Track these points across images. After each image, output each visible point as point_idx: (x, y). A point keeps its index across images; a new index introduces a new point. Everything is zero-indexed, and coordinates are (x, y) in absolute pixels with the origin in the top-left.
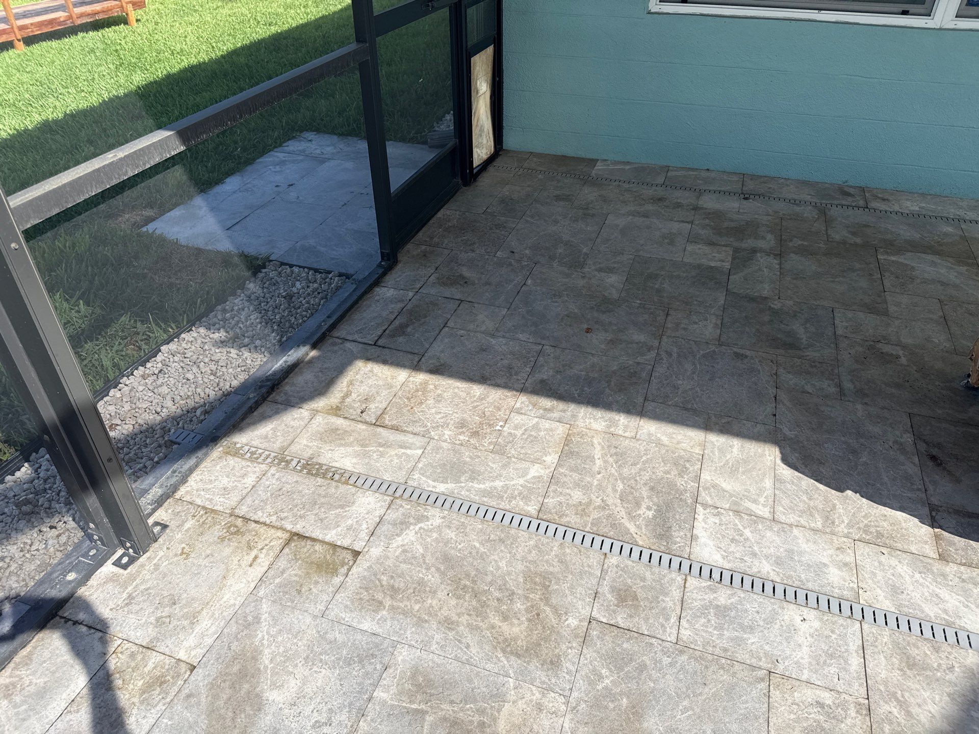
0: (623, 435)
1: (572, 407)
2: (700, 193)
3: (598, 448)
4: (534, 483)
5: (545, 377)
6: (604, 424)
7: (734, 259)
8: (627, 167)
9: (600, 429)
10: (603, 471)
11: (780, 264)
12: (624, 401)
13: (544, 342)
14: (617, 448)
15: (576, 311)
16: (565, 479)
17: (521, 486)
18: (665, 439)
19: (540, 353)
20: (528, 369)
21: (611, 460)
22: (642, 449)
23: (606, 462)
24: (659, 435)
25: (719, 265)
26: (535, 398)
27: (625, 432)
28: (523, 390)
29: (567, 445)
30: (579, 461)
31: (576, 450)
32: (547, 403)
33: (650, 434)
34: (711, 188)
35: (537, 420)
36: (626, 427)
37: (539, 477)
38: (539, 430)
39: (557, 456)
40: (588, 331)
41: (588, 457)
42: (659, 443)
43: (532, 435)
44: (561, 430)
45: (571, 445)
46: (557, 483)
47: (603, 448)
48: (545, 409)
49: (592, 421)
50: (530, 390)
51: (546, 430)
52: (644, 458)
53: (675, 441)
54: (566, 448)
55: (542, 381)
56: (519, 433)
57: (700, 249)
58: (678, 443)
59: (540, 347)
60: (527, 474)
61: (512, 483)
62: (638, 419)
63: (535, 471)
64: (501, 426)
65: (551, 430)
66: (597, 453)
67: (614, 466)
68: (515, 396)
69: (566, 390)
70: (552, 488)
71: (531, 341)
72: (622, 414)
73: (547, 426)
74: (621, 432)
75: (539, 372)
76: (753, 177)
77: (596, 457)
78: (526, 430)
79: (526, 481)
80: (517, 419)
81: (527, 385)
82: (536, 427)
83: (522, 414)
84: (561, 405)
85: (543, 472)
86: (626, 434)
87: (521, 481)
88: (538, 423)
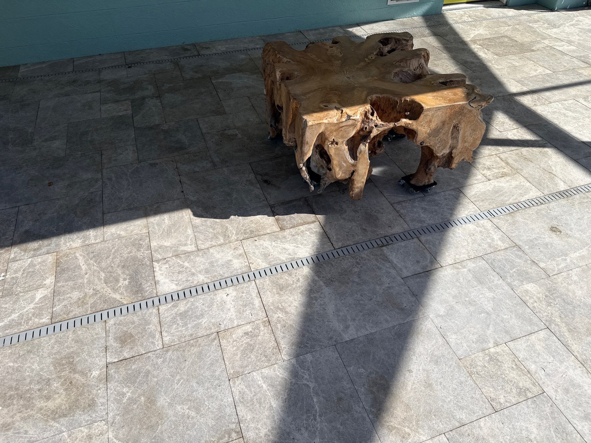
0: (95, 242)
1: (54, 240)
2: (100, 71)
3: (81, 258)
4: (41, 303)
5: (27, 228)
6: (80, 241)
7: (132, 107)
8: (44, 65)
9: (78, 246)
10: (89, 271)
11: (161, 102)
12: (89, 221)
13: (18, 204)
14: (93, 252)
15: (37, 174)
16: (64, 289)
17: (33, 309)
18: (123, 233)
19: (18, 213)
20: (13, 228)
21: (92, 261)
22: (110, 245)
23: (88, 265)
24: (118, 232)
25: (125, 113)
26: (24, 246)
27: (96, 240)
28: (13, 244)
29: (58, 266)
30: (70, 273)
31: (66, 266)
32: (34, 245)
33: (112, 234)
34: (106, 66)
35: (30, 259)
36: (96, 237)
37: (44, 297)
38: (35, 265)
39: (53, 277)
40: (50, 184)
41: (75, 267)
42: (120, 237)
43: (30, 272)
44: (50, 259)
45: (61, 265)
46: (59, 294)
47: (84, 257)
48: (35, 250)
49: (71, 243)
50: (18, 242)
51: (39, 264)
52: (113, 251)
53: (129, 232)
54: (58, 268)
55: (26, 232)
56: (19, 275)
57: (110, 107)
58: (132, 232)
59: (17, 209)
60: (35, 298)
61: (25, 310)
62: (102, 228)
63: (39, 294)
64: (3, 276)
65: (44, 261)
66: (81, 261)
67: (95, 264)
68: (8, 250)
69: (46, 231)
70: (56, 299)
71: (8, 207)
72: (90, 230)
73: (39, 260)
74: (93, 242)
75: (22, 226)
76: (130, 53)
77: (81, 265)
78: (24, 270)
79: (36, 304)
80: (14, 266)
81: (15, 239)
82: (32, 265)
83: (17, 260)
84: (46, 242)
85: (46, 292)
86: (97, 241)
87: (32, 306)
88: (32, 261)
